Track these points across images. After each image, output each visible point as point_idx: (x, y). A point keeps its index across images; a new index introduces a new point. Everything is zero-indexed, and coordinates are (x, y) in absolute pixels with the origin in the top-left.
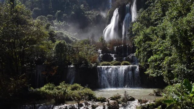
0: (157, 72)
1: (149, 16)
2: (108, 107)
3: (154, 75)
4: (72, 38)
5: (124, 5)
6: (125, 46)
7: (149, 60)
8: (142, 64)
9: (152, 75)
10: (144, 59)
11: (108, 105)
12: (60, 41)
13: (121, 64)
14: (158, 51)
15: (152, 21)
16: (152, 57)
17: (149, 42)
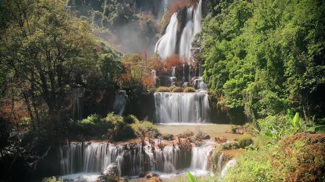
0: (235, 102)
1: (219, 26)
2: (179, 147)
3: (231, 106)
4: (115, 51)
5: (185, 9)
6: (187, 66)
7: (225, 86)
8: (214, 92)
9: (228, 106)
10: (216, 84)
11: (179, 144)
12: (106, 54)
13: (184, 91)
14: (237, 74)
15: (224, 33)
16: (228, 83)
17: (223, 62)
